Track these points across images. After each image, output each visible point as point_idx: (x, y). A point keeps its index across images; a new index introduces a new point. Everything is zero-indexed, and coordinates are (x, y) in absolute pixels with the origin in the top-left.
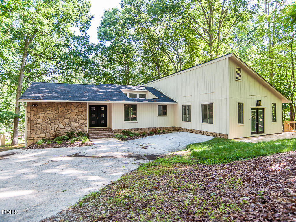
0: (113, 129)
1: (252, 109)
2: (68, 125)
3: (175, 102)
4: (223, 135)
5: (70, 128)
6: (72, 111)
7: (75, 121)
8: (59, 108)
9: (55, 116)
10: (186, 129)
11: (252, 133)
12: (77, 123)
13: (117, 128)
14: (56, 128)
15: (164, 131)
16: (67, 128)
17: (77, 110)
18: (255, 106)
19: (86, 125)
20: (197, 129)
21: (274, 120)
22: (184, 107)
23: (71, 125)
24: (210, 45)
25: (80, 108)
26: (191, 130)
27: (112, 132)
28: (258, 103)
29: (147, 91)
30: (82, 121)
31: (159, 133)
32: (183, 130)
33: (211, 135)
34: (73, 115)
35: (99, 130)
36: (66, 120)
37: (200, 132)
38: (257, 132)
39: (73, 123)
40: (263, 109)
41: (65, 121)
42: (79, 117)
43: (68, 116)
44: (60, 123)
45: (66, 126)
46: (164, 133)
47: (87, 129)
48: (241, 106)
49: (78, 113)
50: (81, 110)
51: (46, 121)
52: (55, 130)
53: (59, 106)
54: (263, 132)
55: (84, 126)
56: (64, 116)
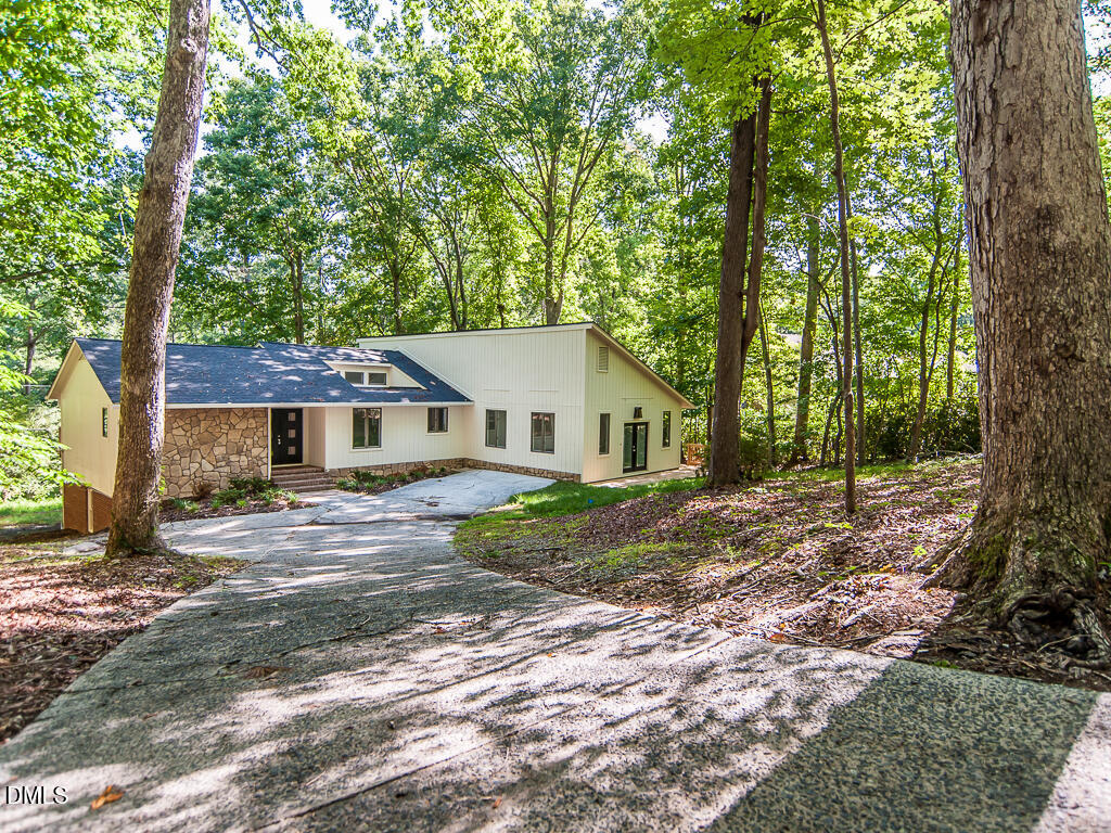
0: (328, 467)
1: (626, 425)
2: (223, 463)
3: (469, 400)
4: (573, 476)
5: (227, 469)
6: (232, 427)
7: (239, 453)
8: (200, 421)
9: (191, 441)
10: (495, 464)
11: (625, 471)
12: (243, 458)
13: (336, 467)
14: (193, 470)
15: (443, 470)
16: (221, 469)
17: (243, 425)
18: (632, 420)
19: (265, 460)
20: (520, 465)
21: (665, 444)
22: (491, 414)
23: (228, 463)
24: (548, 243)
25: (251, 420)
26: (507, 466)
27: (327, 475)
28: (638, 412)
29: (389, 365)
30: (255, 452)
31: (432, 475)
32: (488, 466)
33: (550, 476)
34: (234, 436)
35: (295, 471)
36: (219, 451)
37: (527, 471)
38: (634, 469)
39: (233, 458)
40: (646, 424)
41: (216, 453)
42: (249, 441)
43: (223, 440)
44: (203, 458)
45: (218, 464)
46: (443, 473)
47: (267, 471)
48: (605, 419)
49: (245, 433)
50: (254, 426)
51: (168, 455)
52: (193, 477)
53: (202, 416)
54: (644, 468)
55: (260, 463)
56: (212, 441)
